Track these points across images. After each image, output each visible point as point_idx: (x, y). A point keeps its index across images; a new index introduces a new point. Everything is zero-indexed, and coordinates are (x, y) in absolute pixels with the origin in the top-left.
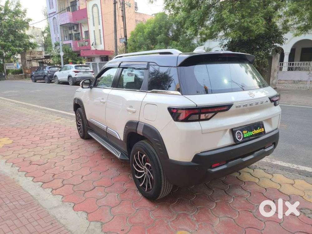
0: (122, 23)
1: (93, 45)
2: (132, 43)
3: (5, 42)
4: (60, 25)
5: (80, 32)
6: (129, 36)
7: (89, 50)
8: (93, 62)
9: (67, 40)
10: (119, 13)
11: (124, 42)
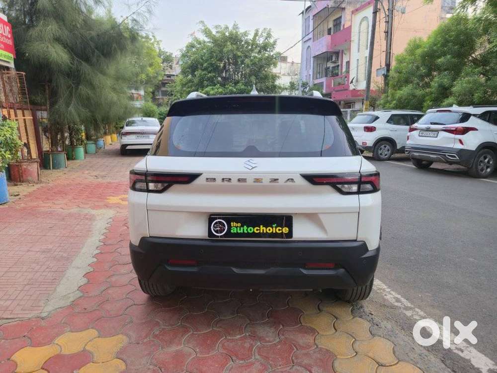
0: (384, 43)
1: (352, 82)
2: (396, 75)
3: (245, 86)
4: (314, 57)
5: (340, 63)
6: (394, 64)
7: (347, 90)
8: (351, 109)
9: (319, 78)
10: (381, 27)
11: (384, 75)
